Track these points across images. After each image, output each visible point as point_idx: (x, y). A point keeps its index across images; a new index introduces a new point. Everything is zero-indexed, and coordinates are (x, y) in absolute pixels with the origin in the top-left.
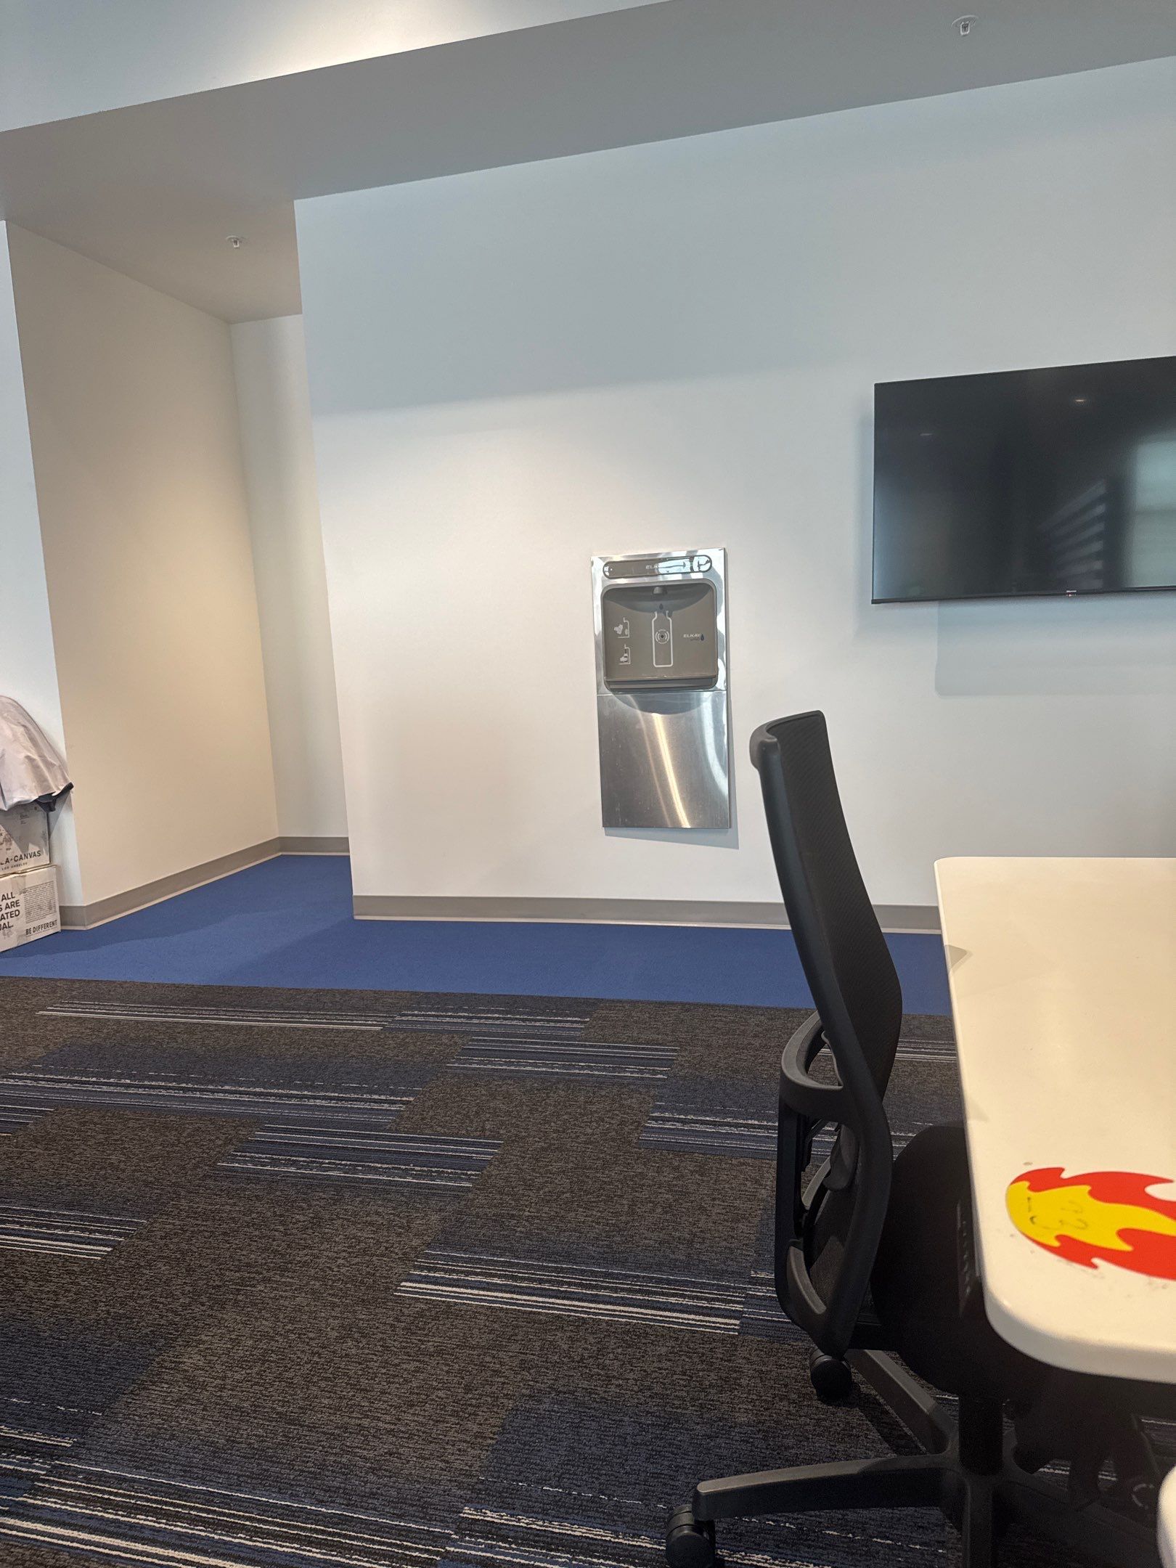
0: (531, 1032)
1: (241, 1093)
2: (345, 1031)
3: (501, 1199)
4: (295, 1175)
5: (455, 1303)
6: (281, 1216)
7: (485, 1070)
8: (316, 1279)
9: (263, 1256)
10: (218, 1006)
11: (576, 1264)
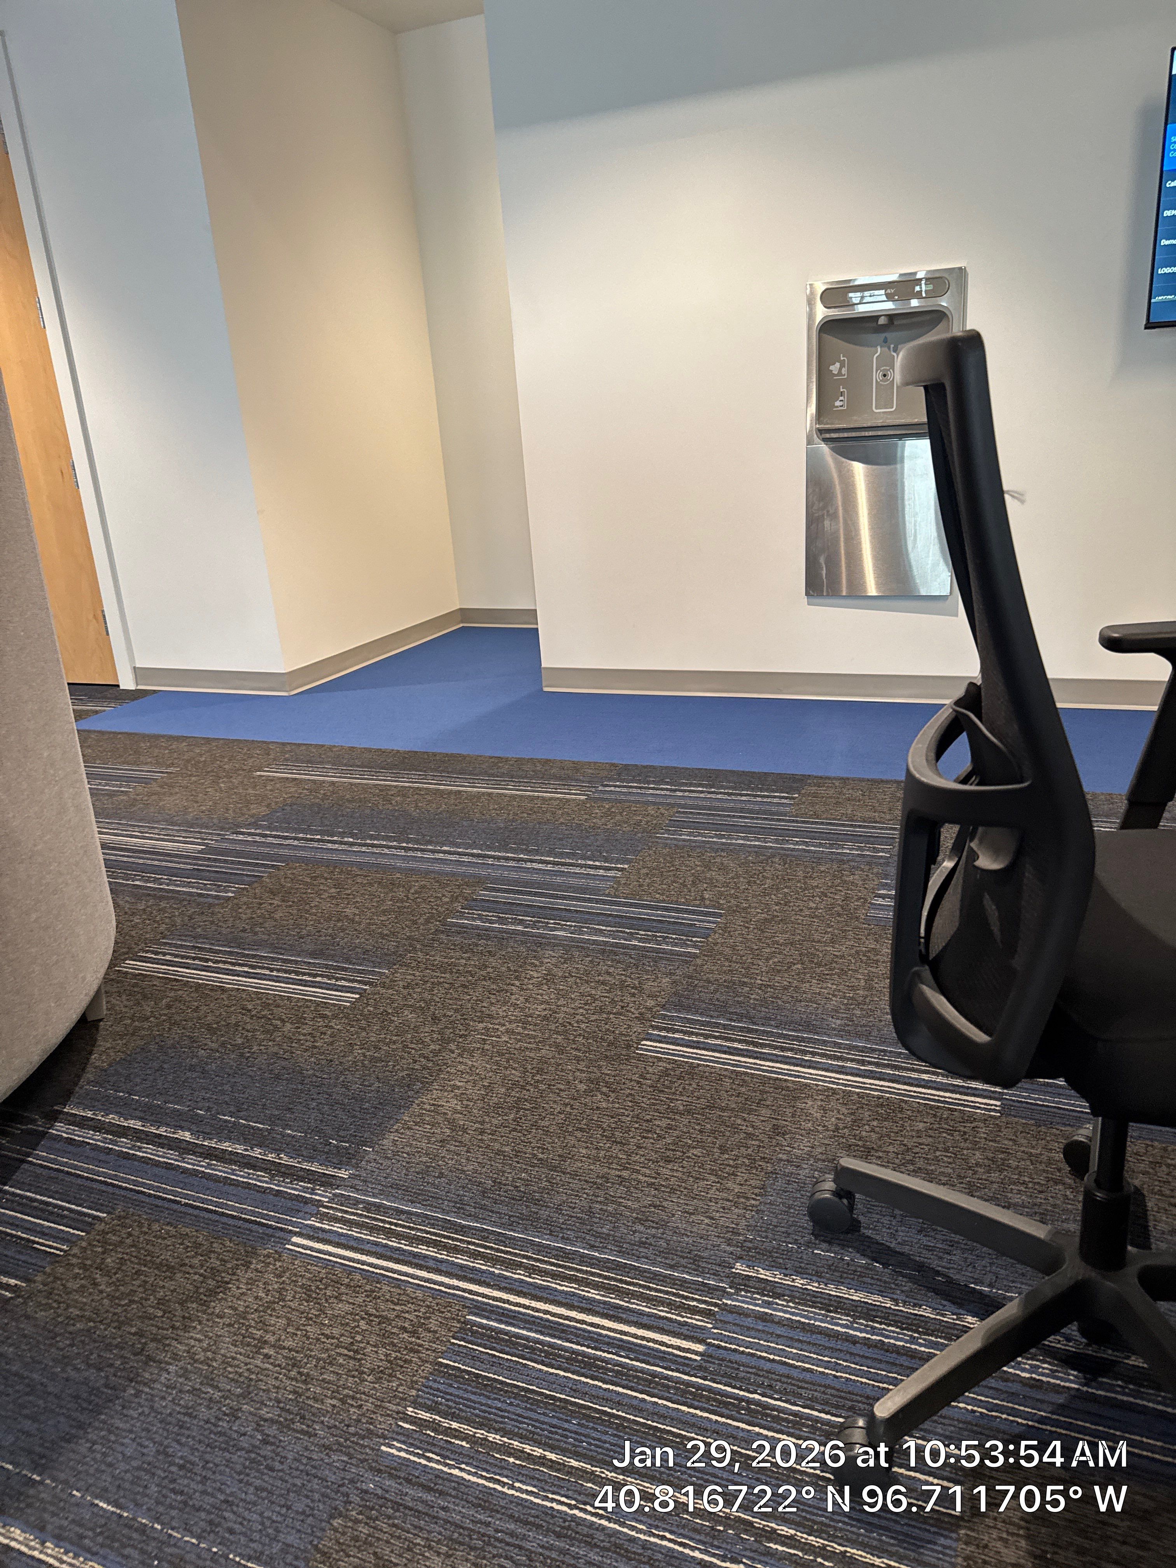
0: (739, 806)
1: (459, 854)
2: (551, 799)
3: (730, 966)
4: (523, 933)
5: (699, 1065)
6: (515, 971)
7: (695, 841)
8: (557, 1033)
9: (504, 1008)
10: (425, 771)
11: (818, 1034)
